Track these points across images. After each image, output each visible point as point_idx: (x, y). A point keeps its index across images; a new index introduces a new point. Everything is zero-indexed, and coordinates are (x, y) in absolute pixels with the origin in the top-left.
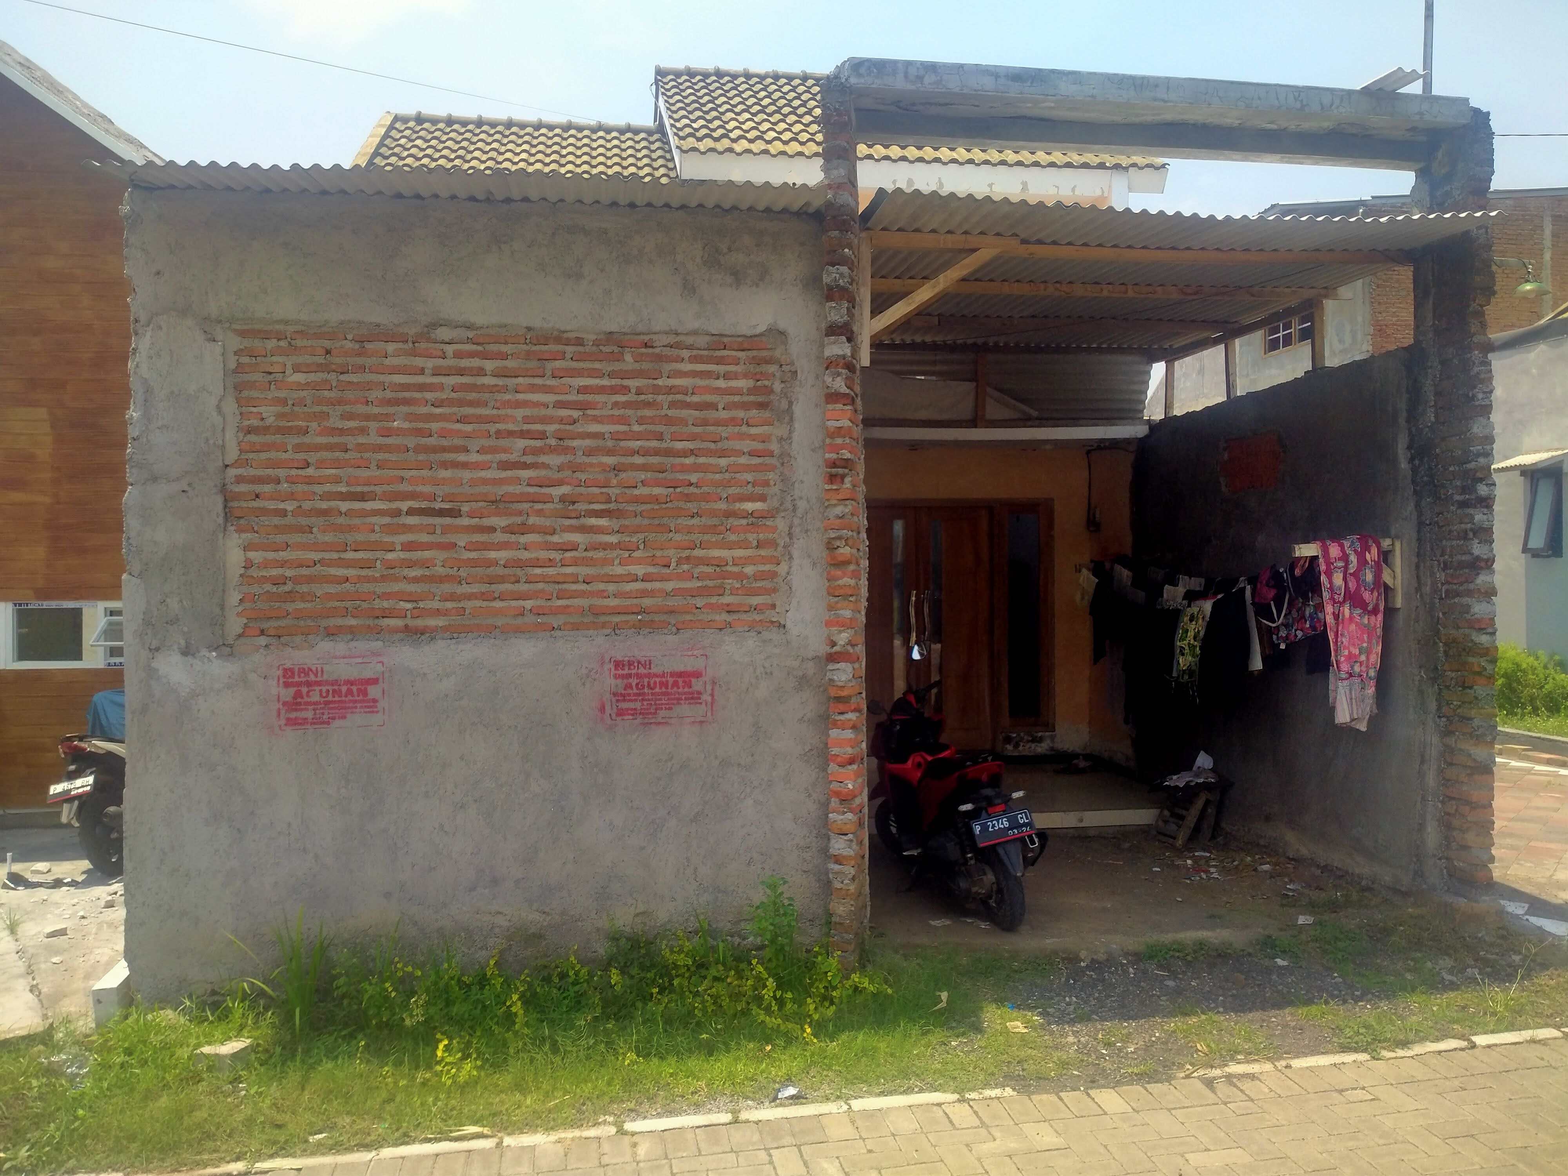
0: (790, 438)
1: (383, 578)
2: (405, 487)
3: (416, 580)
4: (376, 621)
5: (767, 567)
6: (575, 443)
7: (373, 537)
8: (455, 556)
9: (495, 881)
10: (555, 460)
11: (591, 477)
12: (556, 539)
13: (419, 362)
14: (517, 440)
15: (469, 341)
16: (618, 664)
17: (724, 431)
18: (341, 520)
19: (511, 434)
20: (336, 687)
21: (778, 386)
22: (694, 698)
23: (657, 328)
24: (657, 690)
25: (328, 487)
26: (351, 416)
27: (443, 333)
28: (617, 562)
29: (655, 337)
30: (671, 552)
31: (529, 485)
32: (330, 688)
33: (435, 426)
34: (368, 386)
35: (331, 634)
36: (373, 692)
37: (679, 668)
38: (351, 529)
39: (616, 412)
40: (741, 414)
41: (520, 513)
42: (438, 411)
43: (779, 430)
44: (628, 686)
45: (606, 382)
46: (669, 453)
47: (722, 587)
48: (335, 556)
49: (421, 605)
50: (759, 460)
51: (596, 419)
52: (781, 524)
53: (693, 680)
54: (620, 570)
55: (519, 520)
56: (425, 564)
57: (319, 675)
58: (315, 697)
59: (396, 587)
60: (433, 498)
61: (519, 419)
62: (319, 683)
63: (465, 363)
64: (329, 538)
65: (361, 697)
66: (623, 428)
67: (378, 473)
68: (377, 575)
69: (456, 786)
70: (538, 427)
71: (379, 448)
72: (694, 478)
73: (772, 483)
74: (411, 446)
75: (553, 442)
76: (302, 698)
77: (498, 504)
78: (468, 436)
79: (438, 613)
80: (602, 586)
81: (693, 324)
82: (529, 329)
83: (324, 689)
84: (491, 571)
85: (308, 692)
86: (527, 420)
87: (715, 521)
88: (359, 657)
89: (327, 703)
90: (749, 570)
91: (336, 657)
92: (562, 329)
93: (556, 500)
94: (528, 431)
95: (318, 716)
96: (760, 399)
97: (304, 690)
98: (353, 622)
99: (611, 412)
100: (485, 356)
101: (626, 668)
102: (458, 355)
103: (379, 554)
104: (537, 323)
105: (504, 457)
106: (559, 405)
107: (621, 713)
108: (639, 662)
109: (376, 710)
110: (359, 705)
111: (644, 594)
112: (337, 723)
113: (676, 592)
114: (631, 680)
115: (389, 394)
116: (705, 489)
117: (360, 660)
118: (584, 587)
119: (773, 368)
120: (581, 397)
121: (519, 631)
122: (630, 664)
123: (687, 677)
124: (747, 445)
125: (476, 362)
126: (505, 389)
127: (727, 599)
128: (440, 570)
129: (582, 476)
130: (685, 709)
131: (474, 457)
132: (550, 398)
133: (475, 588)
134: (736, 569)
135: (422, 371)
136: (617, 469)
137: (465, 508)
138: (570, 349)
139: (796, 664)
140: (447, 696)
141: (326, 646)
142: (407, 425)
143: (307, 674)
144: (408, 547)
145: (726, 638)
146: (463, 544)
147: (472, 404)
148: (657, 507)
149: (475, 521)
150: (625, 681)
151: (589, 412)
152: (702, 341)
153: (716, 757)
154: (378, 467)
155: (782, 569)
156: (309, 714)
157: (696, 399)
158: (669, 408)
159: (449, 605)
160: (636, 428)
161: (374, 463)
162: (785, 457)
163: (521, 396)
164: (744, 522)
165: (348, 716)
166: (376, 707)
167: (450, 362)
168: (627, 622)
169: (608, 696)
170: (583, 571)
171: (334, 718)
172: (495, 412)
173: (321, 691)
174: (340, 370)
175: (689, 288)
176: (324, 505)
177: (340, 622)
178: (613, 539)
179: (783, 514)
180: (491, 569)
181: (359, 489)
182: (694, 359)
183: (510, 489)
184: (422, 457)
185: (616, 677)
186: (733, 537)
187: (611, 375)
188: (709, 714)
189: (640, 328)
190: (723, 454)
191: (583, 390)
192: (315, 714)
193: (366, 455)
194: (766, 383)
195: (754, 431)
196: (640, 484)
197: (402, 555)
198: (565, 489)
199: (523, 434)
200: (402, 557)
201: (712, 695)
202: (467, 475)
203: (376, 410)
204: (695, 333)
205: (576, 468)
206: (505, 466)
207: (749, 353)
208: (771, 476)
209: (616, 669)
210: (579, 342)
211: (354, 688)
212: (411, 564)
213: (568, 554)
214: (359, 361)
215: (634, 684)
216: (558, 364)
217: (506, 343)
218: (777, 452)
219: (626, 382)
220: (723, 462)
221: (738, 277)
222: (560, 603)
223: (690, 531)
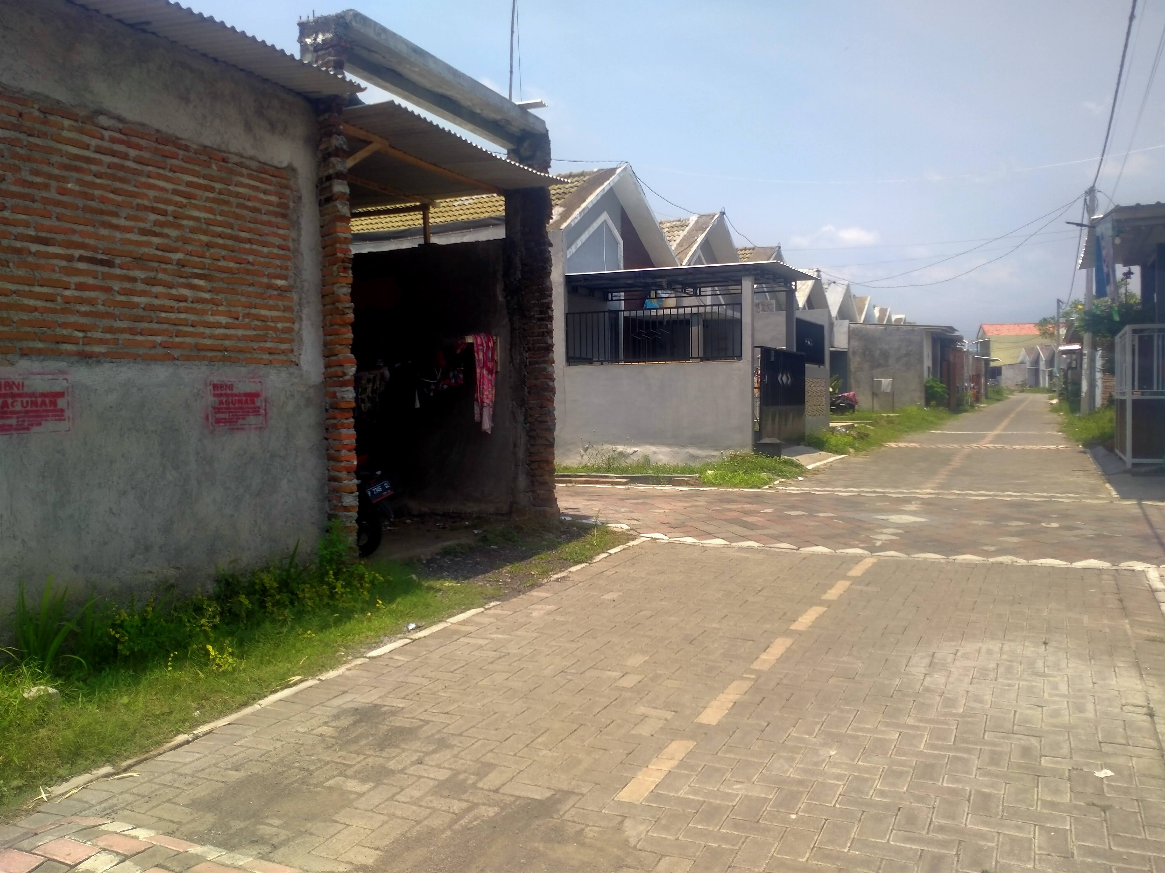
0: (299, 240)
1: (63, 311)
2: (76, 238)
3: (85, 314)
4: (57, 346)
5: (288, 325)
6: (185, 222)
7: (55, 276)
8: (111, 297)
9: (147, 548)
10: (174, 233)
11: (194, 248)
12: (174, 292)
13: (86, 139)
14: (150, 214)
15: (120, 131)
16: (215, 386)
17: (267, 229)
18: (30, 259)
19: (146, 208)
20: (34, 399)
21: (291, 205)
22: (256, 411)
23: (232, 150)
24: (237, 405)
25: (20, 230)
26: (36, 173)
27: (103, 120)
28: (210, 313)
29: (230, 156)
30: (240, 309)
31: (157, 249)
32: (29, 399)
33: (97, 193)
34: (51, 151)
35: (24, 354)
36: (61, 403)
37: (248, 390)
38: (38, 267)
39: (208, 204)
40: (273, 219)
41: (152, 269)
42: (98, 181)
43: (293, 234)
44: (221, 403)
45: (201, 181)
46: (237, 239)
47: (265, 336)
48: (27, 288)
49: (89, 334)
50: (282, 252)
51: (197, 207)
52: (295, 297)
53: (256, 399)
54: (211, 319)
55: (152, 274)
56: (91, 302)
57: (21, 388)
58: (18, 407)
59: (72, 319)
60: (95, 249)
61: (151, 198)
62: (20, 395)
63: (117, 147)
64: (21, 272)
65: (52, 408)
66: (211, 216)
67: (57, 223)
68: (58, 307)
69: (120, 478)
70: (162, 206)
71: (58, 203)
72: (251, 258)
73: (290, 268)
74: (80, 205)
75: (171, 219)
76: (8, 407)
77: (140, 261)
78: (119, 205)
79: (101, 342)
80: (202, 330)
81: (250, 152)
82: (158, 131)
83: (25, 400)
84: (134, 311)
85: (13, 403)
86: (157, 200)
87: (260, 290)
88: (49, 374)
89: (27, 412)
90: (280, 325)
91: (33, 374)
92: (179, 136)
93: (175, 263)
94: (157, 208)
95: (20, 423)
96: (283, 211)
97: (10, 401)
98: (40, 345)
99: (204, 204)
100: (129, 145)
101: (219, 389)
102: (113, 140)
103: (59, 291)
104: (164, 129)
105: (142, 225)
106: (176, 192)
107: (218, 421)
108: (226, 386)
109: (63, 418)
110: (50, 414)
111: (226, 337)
112: (35, 429)
113: (244, 338)
114: (222, 398)
115: (65, 161)
116: (256, 267)
117: (50, 377)
118: (191, 329)
119: (288, 192)
120: (187, 189)
121: (155, 359)
122: (222, 386)
123: (253, 396)
124: (277, 241)
125: (122, 148)
126: (140, 173)
127: (269, 345)
128: (101, 308)
129: (189, 248)
130: (252, 419)
131: (122, 222)
132: (169, 186)
133: (124, 324)
134: (272, 324)
135: (87, 147)
136: (209, 245)
137: (118, 261)
138: (181, 152)
139: (304, 389)
140: (111, 407)
141: (24, 364)
142: (77, 188)
143: (11, 388)
144: (80, 287)
145: (271, 371)
146: (116, 289)
147: (121, 180)
148: (231, 276)
149: (124, 272)
150: (219, 399)
151: (193, 201)
152: (254, 165)
153: (268, 452)
154: (58, 219)
155: (296, 326)
156: (13, 421)
157: (250, 204)
158: (237, 207)
159: (108, 336)
160: (219, 218)
161: (54, 215)
162: (297, 251)
163: (151, 181)
164: (276, 293)
165: (43, 423)
166: (63, 416)
167: (106, 144)
168: (216, 356)
169: (210, 409)
170: (192, 317)
171: (32, 425)
172: (135, 189)
173: (22, 402)
174: (29, 132)
175: (248, 127)
176: (18, 244)
177: (31, 344)
178: (207, 296)
179: (295, 290)
180: (135, 310)
181: (44, 234)
182: (250, 177)
183: (146, 250)
184: (88, 216)
185: (215, 395)
186: (271, 302)
187: (204, 177)
188: (264, 422)
189: (223, 148)
190: (265, 244)
191: (189, 184)
192: (18, 421)
193: (49, 208)
194: (285, 201)
195: (281, 232)
196: (221, 259)
197: (77, 293)
198: (179, 256)
199: (154, 210)
200: (76, 294)
201: (265, 410)
202: (118, 235)
203: (56, 172)
204: (251, 158)
205: (186, 241)
206: (143, 232)
207: (278, 179)
208: (289, 264)
209: (214, 390)
210: (186, 148)
211: (47, 400)
212: (82, 301)
213: (182, 304)
214: (43, 128)
215: (224, 401)
216: (175, 162)
217: (142, 138)
218: (292, 248)
219: (213, 184)
220: (265, 250)
221: (273, 127)
222: (178, 340)
223: (248, 295)
